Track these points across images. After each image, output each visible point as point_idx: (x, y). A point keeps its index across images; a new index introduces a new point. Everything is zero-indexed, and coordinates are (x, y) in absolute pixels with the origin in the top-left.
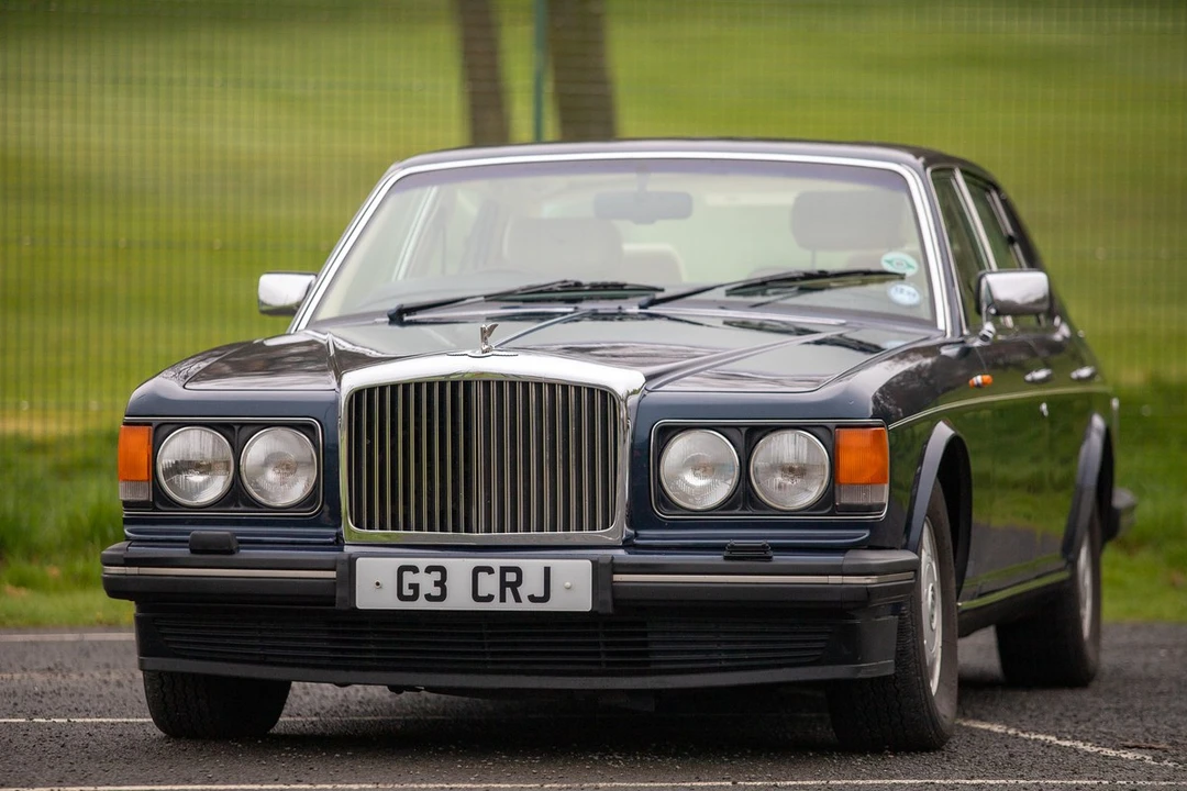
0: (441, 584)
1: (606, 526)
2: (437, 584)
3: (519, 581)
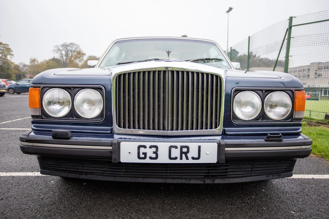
0: (156, 153)
1: (216, 127)
2: (154, 153)
3: (188, 151)
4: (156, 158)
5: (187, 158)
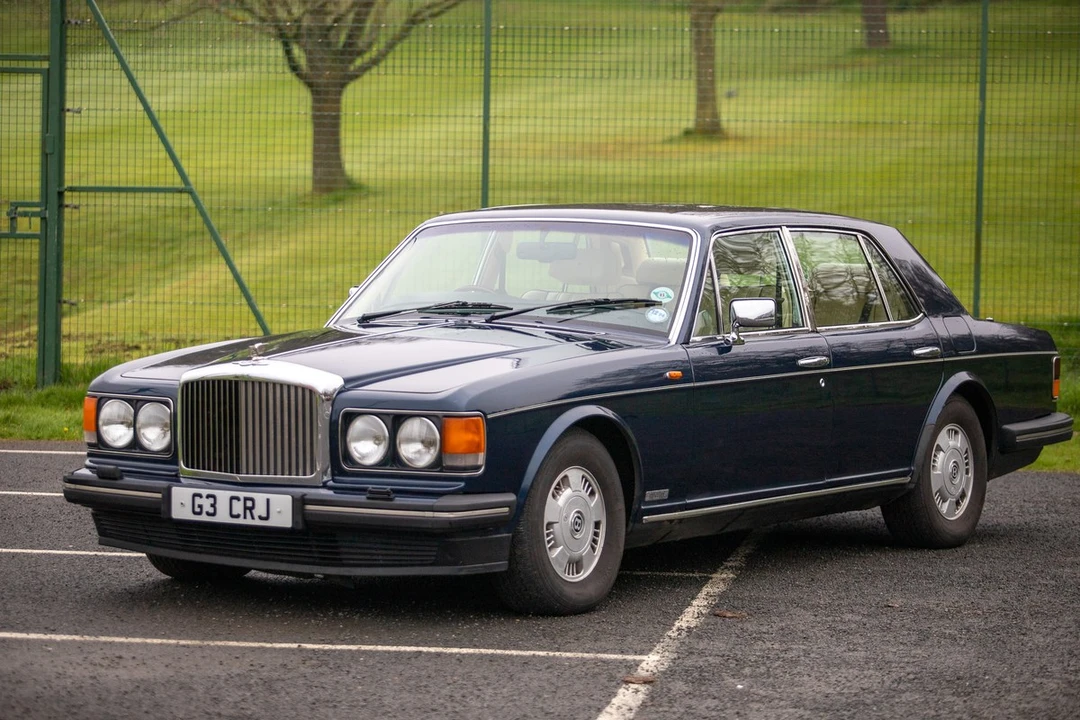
0: (214, 506)
2: (211, 505)
3: (253, 507)
4: (214, 514)
5: (253, 518)
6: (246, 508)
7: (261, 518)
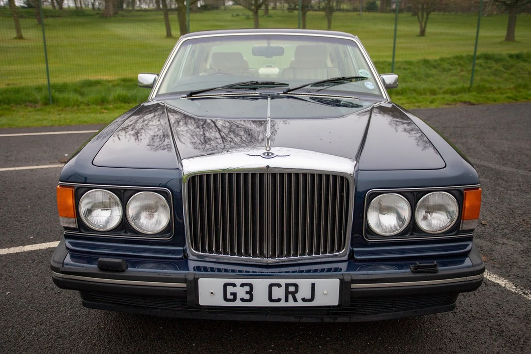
0: (250, 293)
1: (339, 250)
2: (247, 293)
3: (297, 291)
4: (251, 300)
5: (295, 300)
6: (287, 293)
7: (304, 300)
